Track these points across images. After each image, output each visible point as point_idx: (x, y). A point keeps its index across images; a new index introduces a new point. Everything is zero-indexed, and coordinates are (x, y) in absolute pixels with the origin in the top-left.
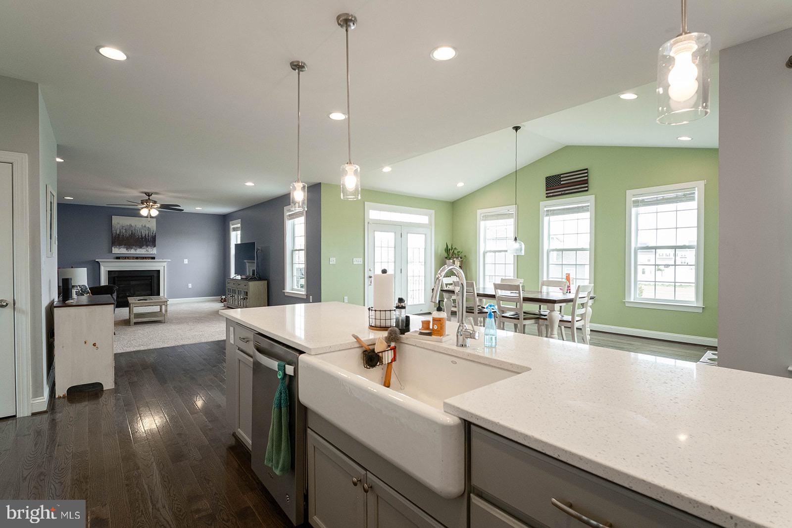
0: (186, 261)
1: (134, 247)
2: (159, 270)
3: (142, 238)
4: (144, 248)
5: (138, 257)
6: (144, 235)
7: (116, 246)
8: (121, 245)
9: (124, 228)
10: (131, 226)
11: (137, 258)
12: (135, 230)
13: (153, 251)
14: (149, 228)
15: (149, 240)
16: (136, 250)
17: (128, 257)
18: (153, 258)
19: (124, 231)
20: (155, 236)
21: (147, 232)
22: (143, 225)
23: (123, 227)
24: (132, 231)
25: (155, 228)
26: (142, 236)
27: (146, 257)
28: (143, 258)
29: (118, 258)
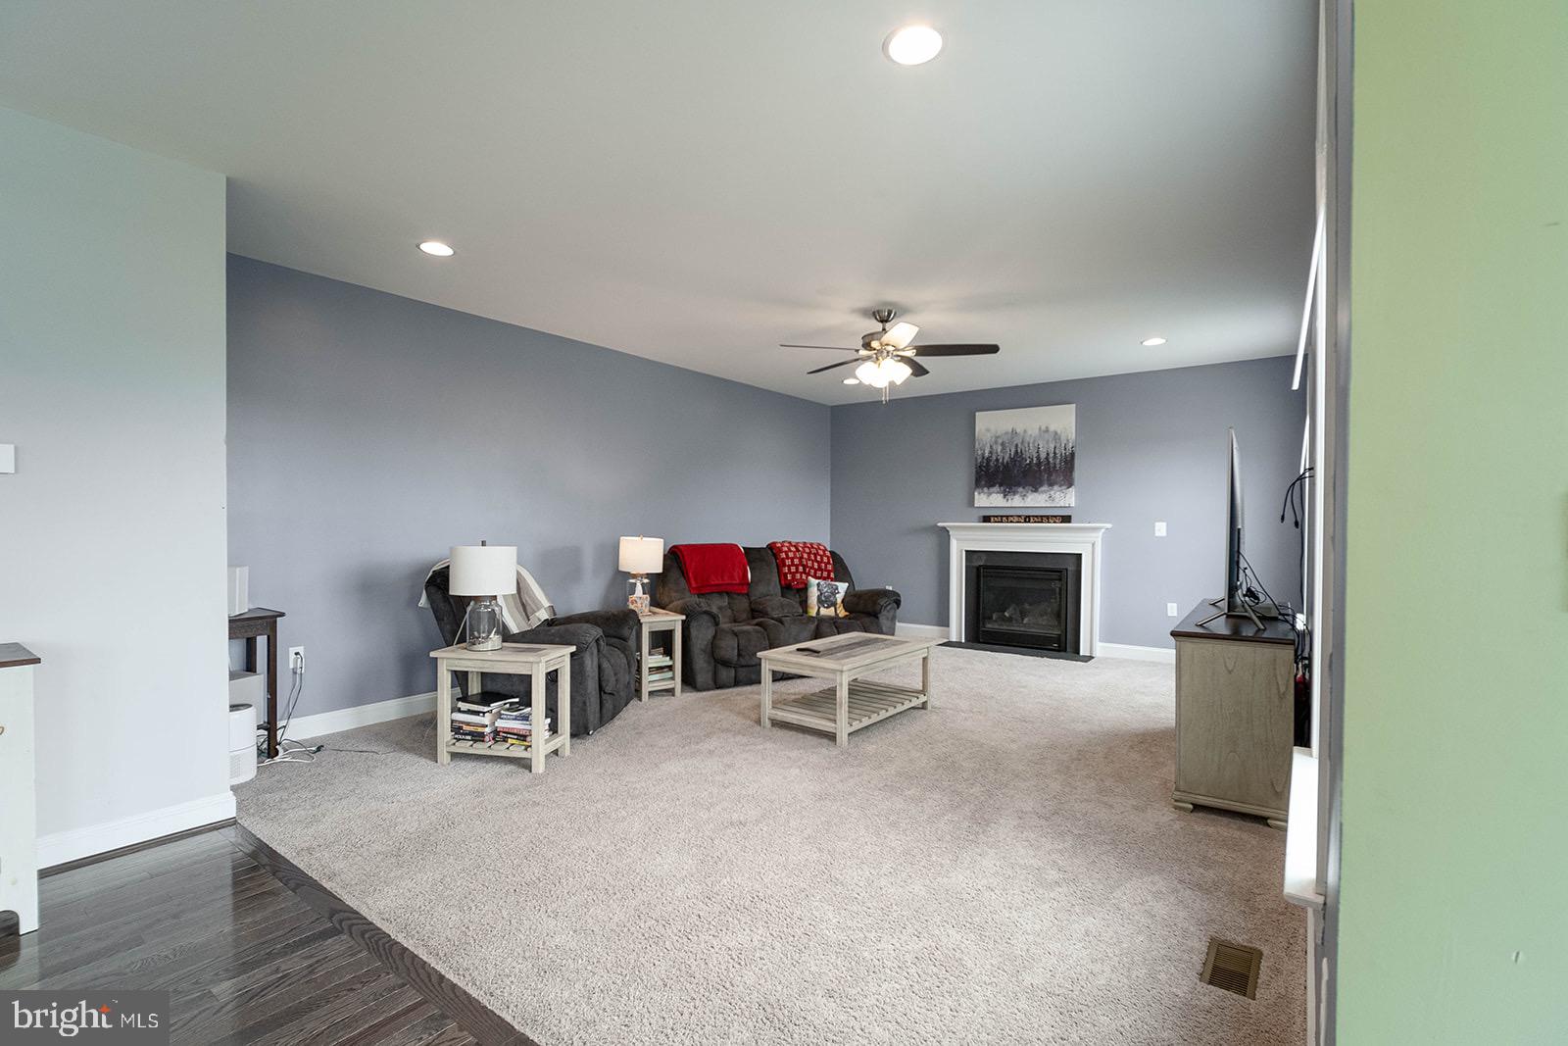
0: (1161, 529)
1: (1020, 489)
2: (1079, 556)
3: (1039, 464)
4: (1042, 492)
5: (1029, 517)
6: (1043, 456)
7: (982, 487)
8: (993, 486)
9: (1000, 441)
10: (1014, 432)
11: (1027, 519)
12: (1023, 442)
13: (1065, 498)
14: (1056, 433)
15: (1055, 469)
16: (1024, 496)
17: (1007, 517)
18: (1067, 519)
19: (999, 448)
20: (1073, 454)
21: (1052, 446)
22: (1043, 428)
23: (997, 437)
24: (1017, 445)
25: (1072, 436)
26: (1038, 458)
27: (1048, 517)
28: (1042, 519)
29: (986, 519)
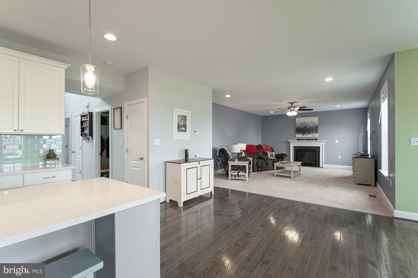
0: (337, 141)
1: (306, 134)
2: (320, 147)
3: (310, 128)
4: (311, 134)
5: (308, 139)
6: (311, 127)
7: (297, 133)
8: (300, 133)
9: (301, 124)
10: (304, 122)
11: (308, 140)
12: (306, 124)
13: (316, 135)
14: (314, 122)
15: (314, 129)
16: (307, 135)
17: (303, 139)
18: (316, 140)
19: (301, 125)
20: (318, 127)
21: (313, 125)
22: (311, 121)
23: (301, 123)
24: (305, 125)
25: (317, 123)
26: (310, 127)
27: (312, 139)
28: (311, 139)
29: (298, 140)
